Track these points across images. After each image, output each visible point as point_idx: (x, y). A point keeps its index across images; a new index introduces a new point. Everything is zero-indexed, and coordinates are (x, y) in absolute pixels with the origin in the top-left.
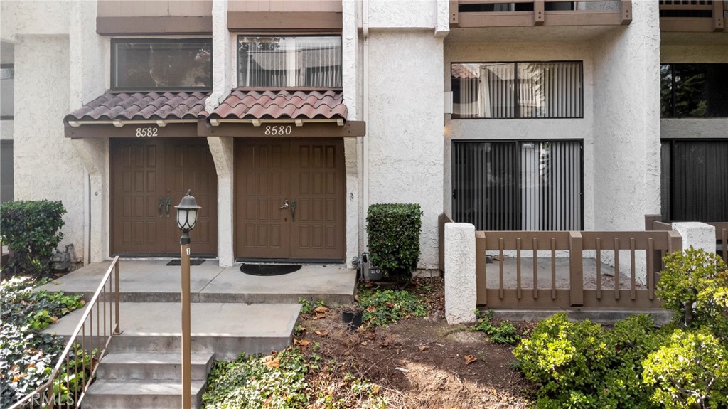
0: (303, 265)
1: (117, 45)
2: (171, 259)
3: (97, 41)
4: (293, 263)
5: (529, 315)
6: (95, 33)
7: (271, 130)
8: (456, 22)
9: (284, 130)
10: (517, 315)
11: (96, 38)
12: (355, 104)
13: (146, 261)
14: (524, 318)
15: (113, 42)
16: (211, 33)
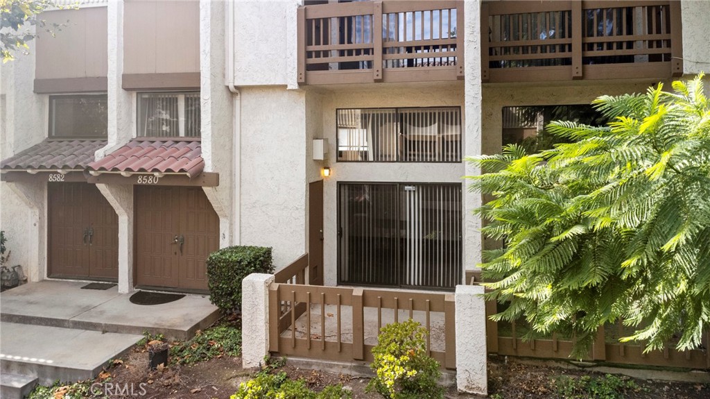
0: (187, 294)
1: (54, 101)
2: (91, 282)
3: (34, 98)
4: (180, 292)
5: (318, 364)
6: (32, 92)
7: (142, 179)
8: (303, 81)
9: (152, 179)
10: (307, 364)
11: (34, 97)
12: (210, 157)
13: (73, 282)
14: (313, 368)
15: (51, 98)
16: (107, 91)
